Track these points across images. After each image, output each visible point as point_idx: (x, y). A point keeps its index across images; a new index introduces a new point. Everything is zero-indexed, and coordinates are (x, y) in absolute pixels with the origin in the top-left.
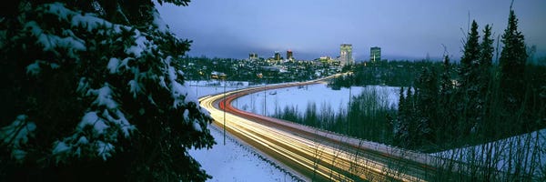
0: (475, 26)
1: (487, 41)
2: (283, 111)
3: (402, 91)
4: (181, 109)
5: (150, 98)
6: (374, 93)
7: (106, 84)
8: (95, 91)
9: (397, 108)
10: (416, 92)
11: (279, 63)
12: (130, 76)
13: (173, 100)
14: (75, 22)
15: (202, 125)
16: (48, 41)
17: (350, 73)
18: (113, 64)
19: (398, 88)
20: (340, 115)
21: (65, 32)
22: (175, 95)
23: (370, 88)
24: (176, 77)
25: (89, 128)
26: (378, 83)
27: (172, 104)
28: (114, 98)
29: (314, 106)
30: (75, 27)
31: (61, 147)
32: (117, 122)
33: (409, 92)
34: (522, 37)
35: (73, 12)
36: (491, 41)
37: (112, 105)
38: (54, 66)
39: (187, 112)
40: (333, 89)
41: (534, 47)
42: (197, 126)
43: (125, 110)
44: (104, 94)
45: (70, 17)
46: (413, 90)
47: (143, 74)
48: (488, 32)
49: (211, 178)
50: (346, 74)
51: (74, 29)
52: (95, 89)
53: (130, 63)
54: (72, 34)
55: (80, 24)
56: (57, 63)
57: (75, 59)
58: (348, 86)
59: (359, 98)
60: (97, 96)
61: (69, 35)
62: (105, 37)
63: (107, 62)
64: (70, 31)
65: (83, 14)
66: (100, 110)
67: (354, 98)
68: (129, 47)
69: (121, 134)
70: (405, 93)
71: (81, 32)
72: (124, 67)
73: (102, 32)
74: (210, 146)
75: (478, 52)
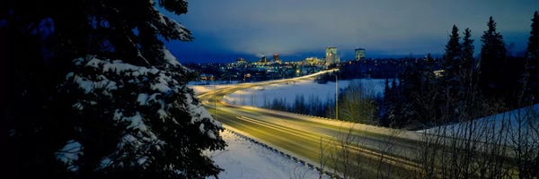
0: (455, 29)
1: (468, 42)
2: (271, 103)
3: (387, 83)
4: (198, 124)
5: (174, 120)
6: (360, 85)
7: (138, 113)
8: (128, 119)
9: (382, 96)
10: (401, 82)
11: (266, 65)
12: (159, 106)
13: (191, 118)
14: (106, 68)
15: (215, 133)
16: (87, 86)
17: (336, 70)
18: (142, 99)
19: (383, 80)
20: (328, 103)
21: (99, 77)
22: (192, 114)
23: (356, 81)
24: (191, 101)
25: (128, 145)
26: (363, 77)
27: (190, 121)
28: (146, 123)
29: (302, 98)
30: (106, 72)
31: (106, 162)
32: (149, 140)
33: (394, 83)
34: (501, 37)
35: (102, 62)
36: (471, 41)
37: (144, 128)
38: (93, 103)
39: (202, 126)
40: (320, 83)
41: (512, 44)
42: (212, 135)
43: (155, 130)
44: (137, 121)
45: (101, 66)
46: (397, 81)
47: (170, 105)
48: (468, 33)
49: (223, 170)
50: (331, 71)
51: (105, 74)
52: (128, 117)
53: (157, 97)
54: (104, 77)
55: (110, 70)
56: (95, 100)
57: (109, 96)
58: (334, 80)
59: (346, 89)
60: (131, 122)
61: (102, 79)
62: (132, 77)
63: (136, 97)
64: (102, 76)
65: (112, 63)
66: (135, 132)
67: (341, 90)
68: (154, 84)
69: (153, 148)
70: (390, 85)
71: (111, 75)
72: (153, 100)
73: (128, 74)
74: (223, 148)
75: (459, 50)
